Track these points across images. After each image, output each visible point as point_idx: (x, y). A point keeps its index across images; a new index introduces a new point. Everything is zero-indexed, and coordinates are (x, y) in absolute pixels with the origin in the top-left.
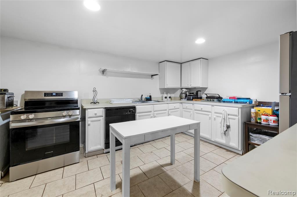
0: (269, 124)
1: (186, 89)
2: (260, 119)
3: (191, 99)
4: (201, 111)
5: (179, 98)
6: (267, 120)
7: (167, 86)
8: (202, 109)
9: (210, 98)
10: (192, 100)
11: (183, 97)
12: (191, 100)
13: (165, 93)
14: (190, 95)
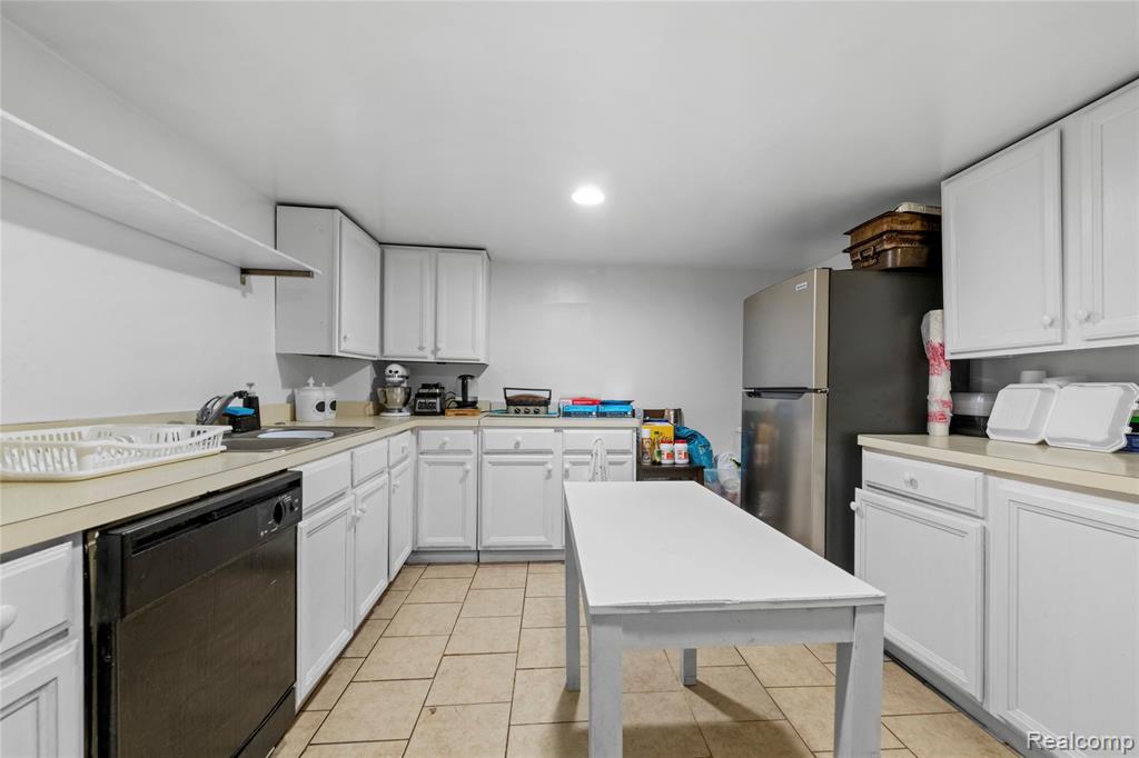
0: (674, 464)
1: (403, 364)
2: (660, 453)
3: (438, 410)
4: (516, 452)
5: (370, 408)
6: (671, 455)
7: (345, 346)
8: (518, 444)
9: (525, 404)
10: (442, 413)
11: (394, 402)
12: (435, 414)
13: (311, 381)
14: (426, 391)
